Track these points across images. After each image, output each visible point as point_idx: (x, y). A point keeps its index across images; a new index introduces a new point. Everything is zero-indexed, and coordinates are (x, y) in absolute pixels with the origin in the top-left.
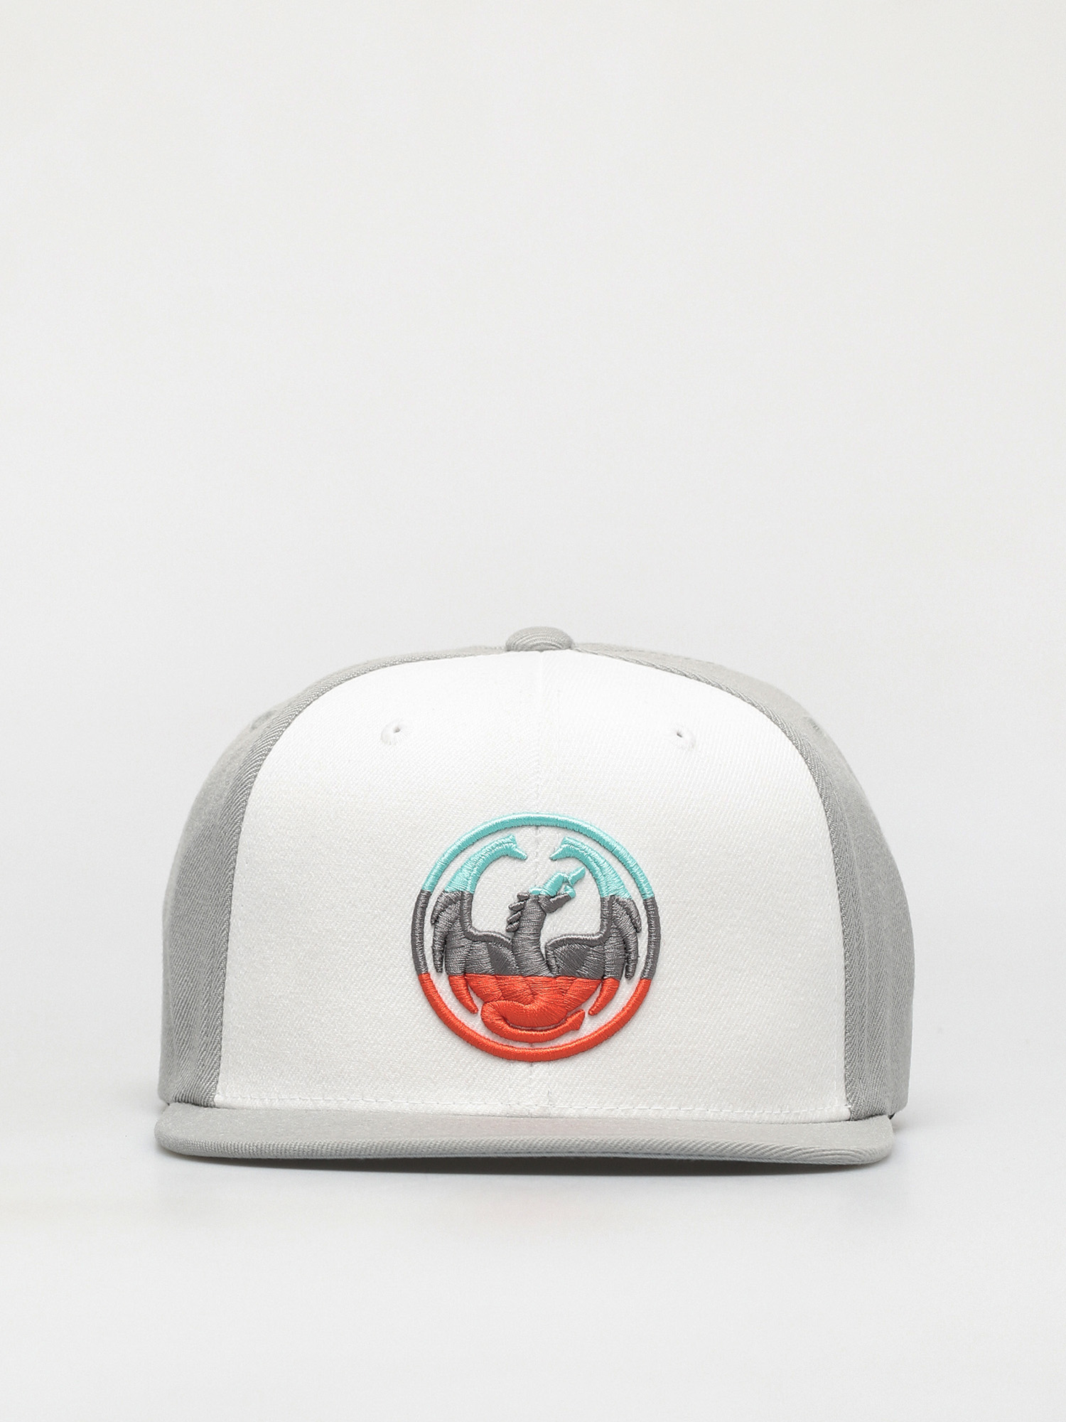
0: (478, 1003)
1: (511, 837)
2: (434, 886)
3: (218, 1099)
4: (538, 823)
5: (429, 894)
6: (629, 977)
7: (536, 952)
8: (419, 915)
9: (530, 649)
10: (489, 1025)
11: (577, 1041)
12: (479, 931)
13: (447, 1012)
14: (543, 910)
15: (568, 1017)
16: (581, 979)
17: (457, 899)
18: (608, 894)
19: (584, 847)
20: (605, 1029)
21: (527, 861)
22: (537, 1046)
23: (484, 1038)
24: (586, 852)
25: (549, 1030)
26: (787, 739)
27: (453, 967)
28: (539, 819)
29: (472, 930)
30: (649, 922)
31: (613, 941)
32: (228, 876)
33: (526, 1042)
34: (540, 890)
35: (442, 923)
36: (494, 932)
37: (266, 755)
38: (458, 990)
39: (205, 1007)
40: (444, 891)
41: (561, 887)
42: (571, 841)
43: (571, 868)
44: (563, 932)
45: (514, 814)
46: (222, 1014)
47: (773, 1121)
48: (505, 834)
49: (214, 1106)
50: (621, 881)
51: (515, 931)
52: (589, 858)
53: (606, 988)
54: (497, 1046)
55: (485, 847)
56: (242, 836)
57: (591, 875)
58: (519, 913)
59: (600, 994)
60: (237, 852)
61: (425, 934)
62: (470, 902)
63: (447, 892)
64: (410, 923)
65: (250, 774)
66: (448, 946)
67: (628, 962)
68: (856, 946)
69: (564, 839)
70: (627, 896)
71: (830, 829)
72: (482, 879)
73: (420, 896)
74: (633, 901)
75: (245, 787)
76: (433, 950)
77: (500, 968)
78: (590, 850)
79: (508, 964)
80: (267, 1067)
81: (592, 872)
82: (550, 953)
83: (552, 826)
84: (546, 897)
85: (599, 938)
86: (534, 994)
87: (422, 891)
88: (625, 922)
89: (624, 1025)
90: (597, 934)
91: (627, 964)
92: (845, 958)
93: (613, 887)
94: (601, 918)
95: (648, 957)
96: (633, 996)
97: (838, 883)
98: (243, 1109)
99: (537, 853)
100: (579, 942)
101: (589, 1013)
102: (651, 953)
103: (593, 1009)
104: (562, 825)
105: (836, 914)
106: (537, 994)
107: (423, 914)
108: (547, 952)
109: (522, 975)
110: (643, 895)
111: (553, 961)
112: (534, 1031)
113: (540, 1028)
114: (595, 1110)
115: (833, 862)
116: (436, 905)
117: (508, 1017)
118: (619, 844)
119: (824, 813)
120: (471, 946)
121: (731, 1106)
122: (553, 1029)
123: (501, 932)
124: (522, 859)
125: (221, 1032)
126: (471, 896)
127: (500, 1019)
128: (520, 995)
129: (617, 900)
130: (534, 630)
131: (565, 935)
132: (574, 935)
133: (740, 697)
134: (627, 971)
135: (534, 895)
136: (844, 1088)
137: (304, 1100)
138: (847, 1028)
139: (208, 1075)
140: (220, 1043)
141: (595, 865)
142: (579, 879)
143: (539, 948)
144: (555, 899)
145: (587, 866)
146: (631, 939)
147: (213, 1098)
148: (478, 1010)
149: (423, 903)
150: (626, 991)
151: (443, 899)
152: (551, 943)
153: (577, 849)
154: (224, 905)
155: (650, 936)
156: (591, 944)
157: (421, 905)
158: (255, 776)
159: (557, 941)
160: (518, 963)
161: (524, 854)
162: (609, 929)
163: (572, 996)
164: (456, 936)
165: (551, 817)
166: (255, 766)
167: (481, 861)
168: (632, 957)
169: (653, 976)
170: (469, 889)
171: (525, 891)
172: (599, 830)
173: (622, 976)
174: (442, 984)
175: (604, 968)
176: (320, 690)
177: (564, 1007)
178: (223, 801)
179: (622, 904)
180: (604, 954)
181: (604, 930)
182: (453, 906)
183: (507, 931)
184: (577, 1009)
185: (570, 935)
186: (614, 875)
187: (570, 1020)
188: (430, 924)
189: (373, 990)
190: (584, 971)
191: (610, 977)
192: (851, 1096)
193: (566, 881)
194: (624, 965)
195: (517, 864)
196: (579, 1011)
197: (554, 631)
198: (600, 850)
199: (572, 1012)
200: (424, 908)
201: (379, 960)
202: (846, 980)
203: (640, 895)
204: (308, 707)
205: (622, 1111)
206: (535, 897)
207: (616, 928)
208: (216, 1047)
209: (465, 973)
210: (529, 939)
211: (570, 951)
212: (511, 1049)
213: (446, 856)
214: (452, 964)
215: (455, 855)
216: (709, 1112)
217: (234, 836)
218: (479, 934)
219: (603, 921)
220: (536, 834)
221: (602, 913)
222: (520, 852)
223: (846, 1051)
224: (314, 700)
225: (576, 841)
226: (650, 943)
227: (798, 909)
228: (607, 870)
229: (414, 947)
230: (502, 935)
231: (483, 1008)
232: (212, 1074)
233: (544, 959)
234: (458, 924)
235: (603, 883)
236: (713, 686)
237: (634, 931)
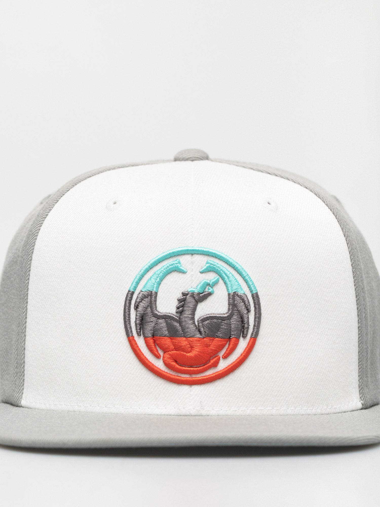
0: (161, 353)
1: (178, 260)
2: (135, 288)
3: (23, 402)
4: (192, 253)
5: (133, 293)
6: (244, 337)
7: (192, 324)
8: (128, 304)
9: (187, 160)
10: (167, 365)
11: (216, 373)
12: (161, 313)
13: (143, 358)
14: (196, 301)
15: (211, 360)
16: (218, 339)
17: (148, 295)
18: (232, 291)
19: (218, 266)
20: (231, 366)
21: (187, 273)
22: (194, 376)
23: (165, 372)
24: (220, 268)
25: (200, 367)
26: (326, 205)
27: (146, 333)
28: (193, 250)
29: (157, 313)
30: (255, 306)
31: (235, 317)
32: (25, 283)
33: (188, 374)
34: (194, 289)
35: (140, 309)
36: (169, 313)
37: (45, 218)
38: (150, 346)
39: (16, 353)
40: (141, 291)
41: (206, 288)
42: (211, 262)
43: (211, 277)
44: (208, 313)
45: (179, 248)
46: (24, 357)
47: (323, 413)
48: (174, 259)
49: (21, 406)
50: (239, 284)
51: (181, 313)
52: (221, 271)
53: (232, 343)
54: (172, 376)
55: (163, 266)
56: (33, 261)
57: (222, 281)
58: (183, 302)
59: (229, 347)
60: (30, 270)
61: (131, 315)
62: (156, 297)
63: (143, 292)
64: (123, 309)
65: (36, 228)
66: (144, 321)
67: (244, 329)
68: (364, 316)
69: (207, 261)
70: (242, 292)
71: (350, 253)
72: (162, 284)
73: (128, 294)
74: (246, 295)
75: (34, 235)
76: (136, 323)
77: (173, 333)
78: (222, 267)
79: (177, 331)
80: (48, 386)
81: (223, 279)
82: (200, 324)
83: (201, 254)
84: (198, 293)
85: (227, 316)
86: (192, 347)
87: (129, 291)
88: (242, 307)
89: (242, 363)
90: (227, 313)
91: (243, 330)
92: (358, 322)
93: (235, 287)
94: (229, 304)
95: (254, 326)
96: (247, 347)
97: (354, 282)
98: (35, 409)
99: (192, 269)
100: (216, 318)
101: (222, 358)
102: (256, 323)
103: (225, 355)
104: (206, 253)
105: (354, 299)
106: (193, 347)
107: (130, 304)
108: (198, 324)
109: (185, 337)
110: (251, 291)
111: (202, 329)
112: (192, 367)
113: (195, 366)
114: (226, 411)
115: (352, 271)
116: (137, 299)
117: (178, 360)
118: (238, 264)
119: (347, 245)
120: (157, 321)
121: (301, 406)
122: (202, 366)
123: (173, 313)
124: (184, 272)
125: (24, 366)
126: (156, 293)
127: (173, 362)
128: (184, 348)
129: (237, 295)
130: (189, 151)
131: (209, 314)
132: (213, 314)
133: (299, 184)
134: (243, 334)
135: (191, 292)
136: (359, 392)
137: (67, 405)
138: (360, 360)
139: (18, 389)
140: (23, 372)
141: (224, 275)
142: (216, 283)
143: (194, 322)
144: (203, 294)
145: (220, 276)
146: (245, 316)
147: (20, 402)
148: (161, 357)
149: (130, 298)
150: (243, 344)
151: (140, 295)
152: (201, 319)
153: (215, 266)
154: (24, 298)
155: (255, 314)
156: (223, 319)
157: (128, 299)
158: (39, 229)
159: (204, 318)
160: (183, 330)
161: (185, 270)
162: (233, 310)
163: (213, 348)
164: (148, 315)
165: (200, 249)
166: (39, 224)
167: (161, 274)
168: (246, 326)
169: (257, 336)
170: (155, 290)
171: (186, 291)
172: (227, 256)
173: (240, 336)
174: (141, 342)
175: (230, 332)
176: (74, 183)
177: (209, 354)
178: (23, 243)
179: (240, 297)
180: (230, 325)
181: (230, 311)
182: (146, 299)
183: (177, 312)
184: (216, 355)
185: (211, 314)
186: (235, 281)
187: (212, 361)
188: (134, 309)
189: (103, 345)
190: (219, 334)
191: (234, 337)
192: (362, 396)
193: (209, 285)
194: (241, 330)
195: (181, 275)
196: (217, 356)
197: (199, 151)
198: (227, 267)
199: (213, 357)
200: (130, 300)
201: (106, 329)
202: (359, 334)
203: (249, 292)
204: (68, 192)
205: (242, 411)
206: (192, 293)
207: (237, 310)
208: (21, 375)
209: (153, 336)
210: (189, 317)
211: (212, 323)
212: (179, 378)
213: (142, 271)
214: (146, 332)
215: (147, 271)
216: (289, 410)
217: (29, 261)
218: (161, 314)
219: (229, 306)
220: (192, 259)
221: (229, 302)
222: (183, 269)
223: (359, 372)
224: (71, 188)
225: (214, 262)
226: (255, 318)
227: (334, 297)
228: (231, 278)
229: (125, 322)
230: (174, 315)
231: (163, 356)
232: (20, 389)
233: (197, 328)
234: (149, 309)
235: (229, 286)
236: (284, 178)
237: (247, 311)
